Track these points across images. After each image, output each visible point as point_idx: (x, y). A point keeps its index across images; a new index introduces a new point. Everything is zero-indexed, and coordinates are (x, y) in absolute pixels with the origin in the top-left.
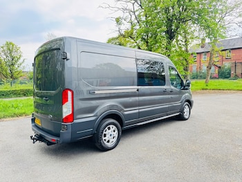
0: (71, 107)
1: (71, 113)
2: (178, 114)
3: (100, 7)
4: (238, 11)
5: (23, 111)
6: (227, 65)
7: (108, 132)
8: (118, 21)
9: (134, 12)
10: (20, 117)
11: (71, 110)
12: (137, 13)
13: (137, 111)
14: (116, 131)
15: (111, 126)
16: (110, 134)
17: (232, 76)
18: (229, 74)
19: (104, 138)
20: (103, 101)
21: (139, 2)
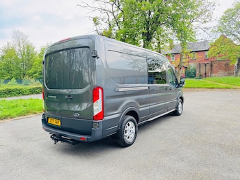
0: (101, 104)
1: (101, 110)
2: (174, 110)
3: (78, 5)
4: (203, 17)
5: (7, 114)
6: (192, 66)
7: (128, 128)
8: (95, 20)
9: (113, 13)
10: (6, 120)
11: (101, 107)
12: (115, 14)
13: (148, 107)
14: (134, 128)
15: (130, 123)
16: (130, 130)
17: (197, 75)
18: (195, 74)
19: (125, 134)
20: (125, 98)
21: (117, 3)
